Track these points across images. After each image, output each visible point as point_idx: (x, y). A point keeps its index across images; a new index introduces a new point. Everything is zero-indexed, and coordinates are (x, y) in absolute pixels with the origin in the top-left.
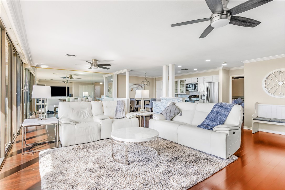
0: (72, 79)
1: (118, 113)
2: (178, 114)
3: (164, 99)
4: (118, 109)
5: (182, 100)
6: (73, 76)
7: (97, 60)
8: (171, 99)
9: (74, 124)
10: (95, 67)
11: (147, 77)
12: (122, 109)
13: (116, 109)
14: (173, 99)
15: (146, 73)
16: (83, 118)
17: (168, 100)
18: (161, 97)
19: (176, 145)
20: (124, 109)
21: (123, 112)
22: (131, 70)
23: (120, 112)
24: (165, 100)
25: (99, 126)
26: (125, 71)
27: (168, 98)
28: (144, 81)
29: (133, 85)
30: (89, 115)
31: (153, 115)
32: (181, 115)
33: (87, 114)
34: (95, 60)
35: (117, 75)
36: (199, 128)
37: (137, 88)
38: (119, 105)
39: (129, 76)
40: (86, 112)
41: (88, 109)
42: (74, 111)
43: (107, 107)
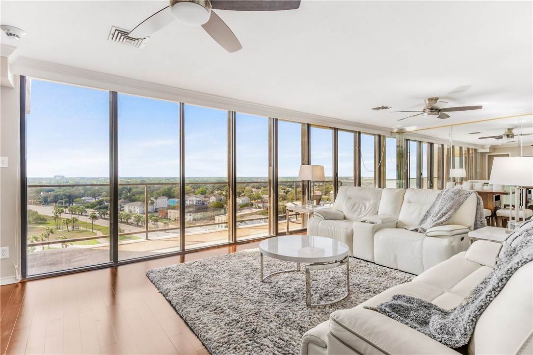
13: (428, 209)
16: (358, 215)
30: (368, 213)
33: (367, 209)
40: (368, 205)
41: (372, 202)
42: (350, 201)
43: (410, 202)
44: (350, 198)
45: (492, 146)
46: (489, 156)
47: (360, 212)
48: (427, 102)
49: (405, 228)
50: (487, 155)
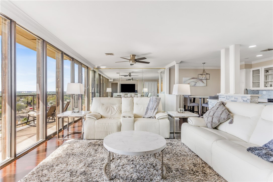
0: (131, 76)
1: (149, 112)
2: (226, 120)
3: (223, 96)
4: (150, 107)
5: (251, 99)
6: (131, 74)
7: (135, 56)
8: (232, 97)
9: (96, 119)
10: (132, 62)
11: (205, 68)
12: (154, 108)
13: (147, 107)
14: (236, 97)
15: (204, 63)
16: (111, 114)
17: (228, 98)
18: (218, 94)
19: (208, 171)
20: (157, 108)
21: (155, 110)
22: (181, 62)
23: (151, 111)
24: (224, 98)
25: (119, 124)
26: (174, 63)
27: (229, 94)
28: (202, 73)
29: (190, 79)
30: (117, 111)
31: (188, 119)
32: (231, 122)
33: (115, 110)
34: (132, 55)
35: (169, 69)
36: (250, 153)
37: (195, 83)
38: (151, 102)
39: (179, 69)
40: (115, 108)
41: (117, 105)
42: (104, 106)
43: (137, 104)
44: (103, 104)
45: (114, 79)
46: (112, 83)
47: (112, 112)
48: (132, 56)
49: (143, 117)
50: (111, 82)
